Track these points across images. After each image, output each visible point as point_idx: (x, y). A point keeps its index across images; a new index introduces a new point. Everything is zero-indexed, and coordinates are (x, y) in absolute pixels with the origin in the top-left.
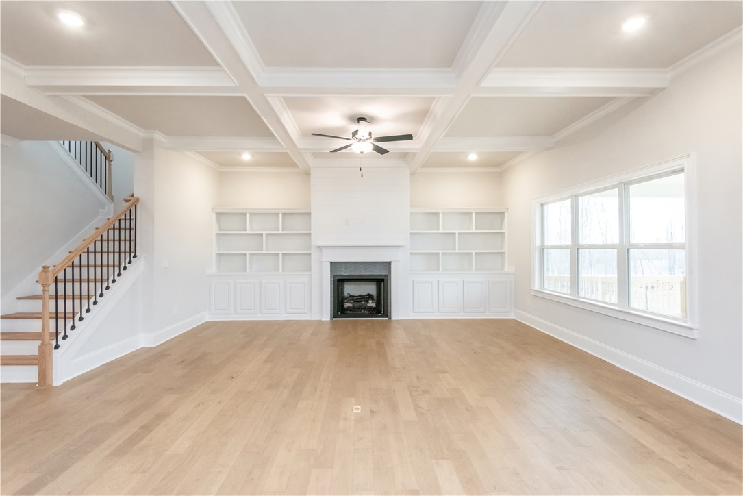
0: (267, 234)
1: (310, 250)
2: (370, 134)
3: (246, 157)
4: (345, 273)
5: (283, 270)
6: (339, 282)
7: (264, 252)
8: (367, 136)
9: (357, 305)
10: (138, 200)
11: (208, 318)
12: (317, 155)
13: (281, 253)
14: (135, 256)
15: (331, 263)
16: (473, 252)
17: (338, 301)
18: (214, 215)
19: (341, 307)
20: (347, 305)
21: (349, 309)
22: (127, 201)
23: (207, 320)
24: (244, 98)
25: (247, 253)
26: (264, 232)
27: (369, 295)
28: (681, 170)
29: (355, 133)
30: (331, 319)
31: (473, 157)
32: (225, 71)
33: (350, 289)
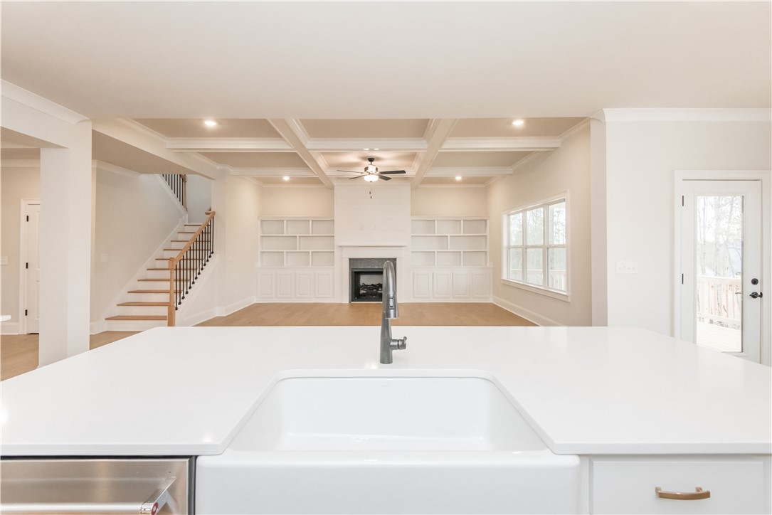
0: (300, 237)
1: (334, 249)
2: (377, 169)
3: (286, 178)
4: (361, 267)
5: (312, 265)
6: (356, 275)
7: (298, 251)
8: (374, 171)
9: (369, 291)
10: (214, 213)
11: (255, 301)
12: (339, 178)
13: (310, 251)
14: (213, 253)
15: (350, 259)
16: (462, 251)
17: (355, 290)
18: (259, 222)
19: (357, 293)
20: (362, 292)
21: (364, 295)
22: (207, 214)
23: (255, 302)
24: (296, 153)
25: (285, 251)
26: (298, 235)
27: (379, 284)
28: (564, 200)
29: (366, 169)
30: (350, 302)
31: (458, 178)
32: (284, 140)
33: (365, 280)
